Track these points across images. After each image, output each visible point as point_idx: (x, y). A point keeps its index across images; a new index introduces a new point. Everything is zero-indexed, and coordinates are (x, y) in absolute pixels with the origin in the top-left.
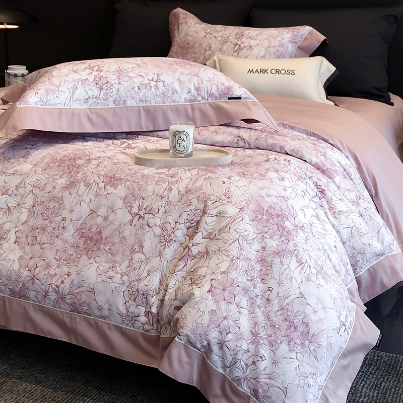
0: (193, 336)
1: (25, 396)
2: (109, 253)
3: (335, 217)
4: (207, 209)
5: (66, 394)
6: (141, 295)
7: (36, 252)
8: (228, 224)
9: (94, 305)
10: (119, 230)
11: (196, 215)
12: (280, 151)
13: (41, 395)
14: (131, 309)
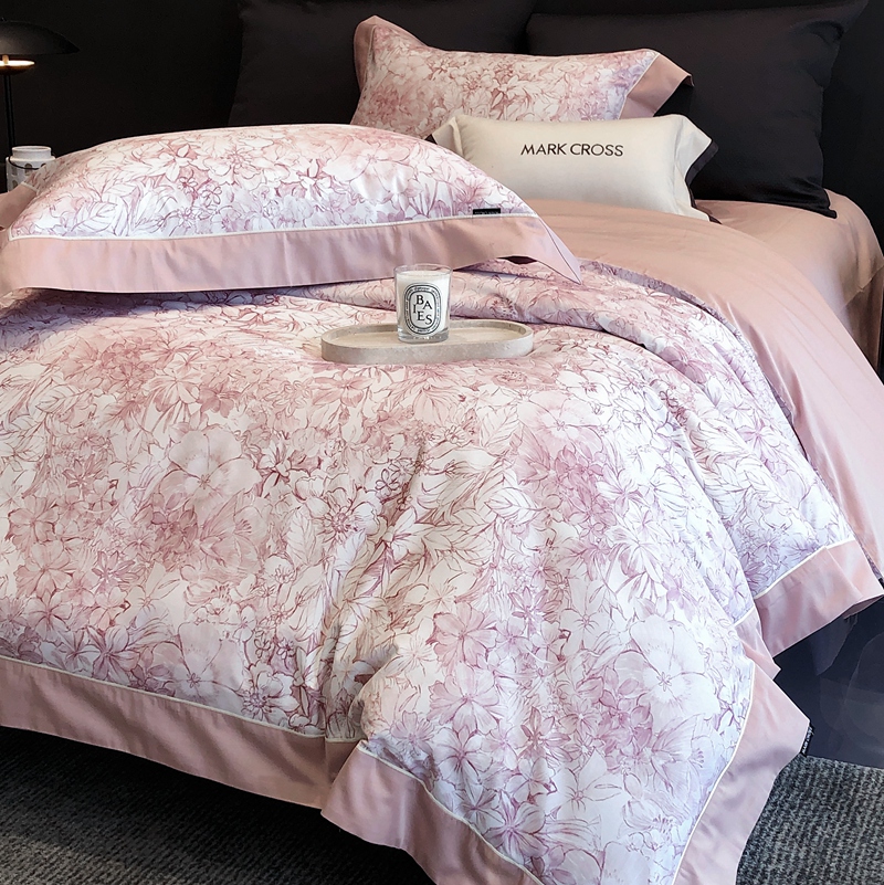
0: (395, 741)
1: (37, 873)
2: (212, 557)
3: (708, 469)
4: (425, 457)
5: (126, 868)
6: (282, 650)
7: (53, 558)
8: (472, 491)
9: (180, 673)
10: (234, 506)
11: (402, 471)
12: (586, 325)
13: (71, 870)
14: (262, 682)
